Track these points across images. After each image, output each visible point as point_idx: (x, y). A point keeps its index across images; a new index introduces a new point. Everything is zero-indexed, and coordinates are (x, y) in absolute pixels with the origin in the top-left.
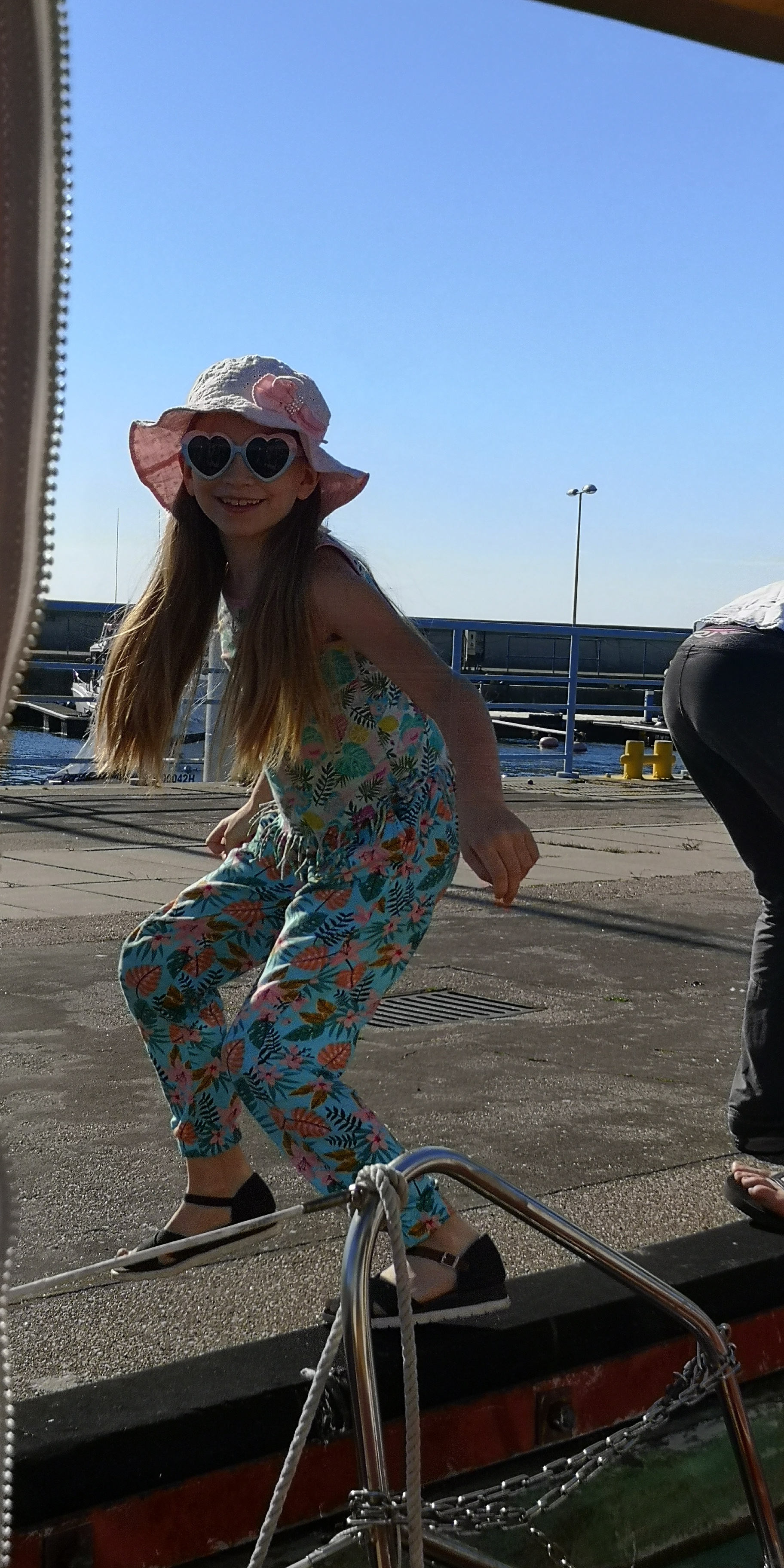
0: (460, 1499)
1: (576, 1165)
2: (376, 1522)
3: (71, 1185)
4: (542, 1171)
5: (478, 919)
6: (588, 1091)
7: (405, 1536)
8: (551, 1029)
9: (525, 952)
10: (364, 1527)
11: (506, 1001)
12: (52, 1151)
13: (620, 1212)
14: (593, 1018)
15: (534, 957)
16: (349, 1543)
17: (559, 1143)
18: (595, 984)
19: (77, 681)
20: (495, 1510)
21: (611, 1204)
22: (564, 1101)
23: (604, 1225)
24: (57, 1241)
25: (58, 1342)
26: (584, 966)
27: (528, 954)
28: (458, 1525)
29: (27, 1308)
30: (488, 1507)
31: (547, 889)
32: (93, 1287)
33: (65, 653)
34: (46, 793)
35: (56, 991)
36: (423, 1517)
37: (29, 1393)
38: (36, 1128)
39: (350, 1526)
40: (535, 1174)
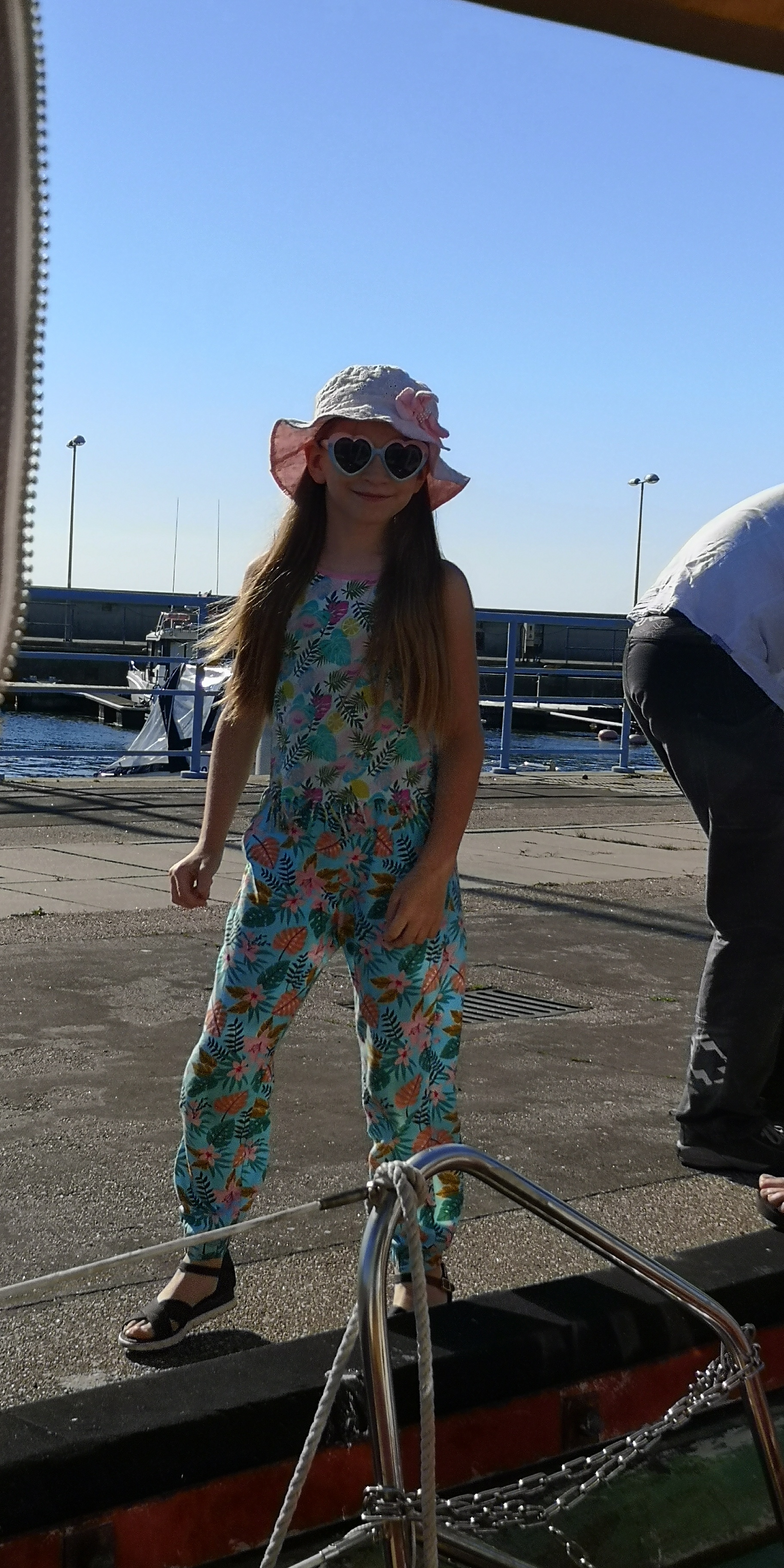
0: (476, 1496)
1: (615, 1169)
2: (390, 1518)
3: (108, 1182)
4: (581, 1174)
5: (527, 917)
6: (630, 1093)
7: (419, 1532)
8: (596, 1030)
9: (572, 951)
10: (378, 1523)
11: (552, 1000)
12: (90, 1147)
13: (658, 1216)
14: (638, 1018)
15: (582, 955)
16: (364, 1538)
17: (600, 1146)
18: (643, 983)
19: (132, 669)
20: (513, 1508)
21: (649, 1207)
22: (605, 1102)
23: (641, 1228)
24: (92, 1238)
25: (89, 1340)
26: (632, 965)
27: (575, 953)
28: (476, 1522)
29: (60, 1305)
30: (506, 1505)
31: (597, 887)
32: (126, 1286)
33: (121, 643)
34: (98, 785)
35: (100, 986)
36: (438, 1514)
37: (58, 1390)
38: (75, 1124)
39: (365, 1522)
40: (573, 1177)
